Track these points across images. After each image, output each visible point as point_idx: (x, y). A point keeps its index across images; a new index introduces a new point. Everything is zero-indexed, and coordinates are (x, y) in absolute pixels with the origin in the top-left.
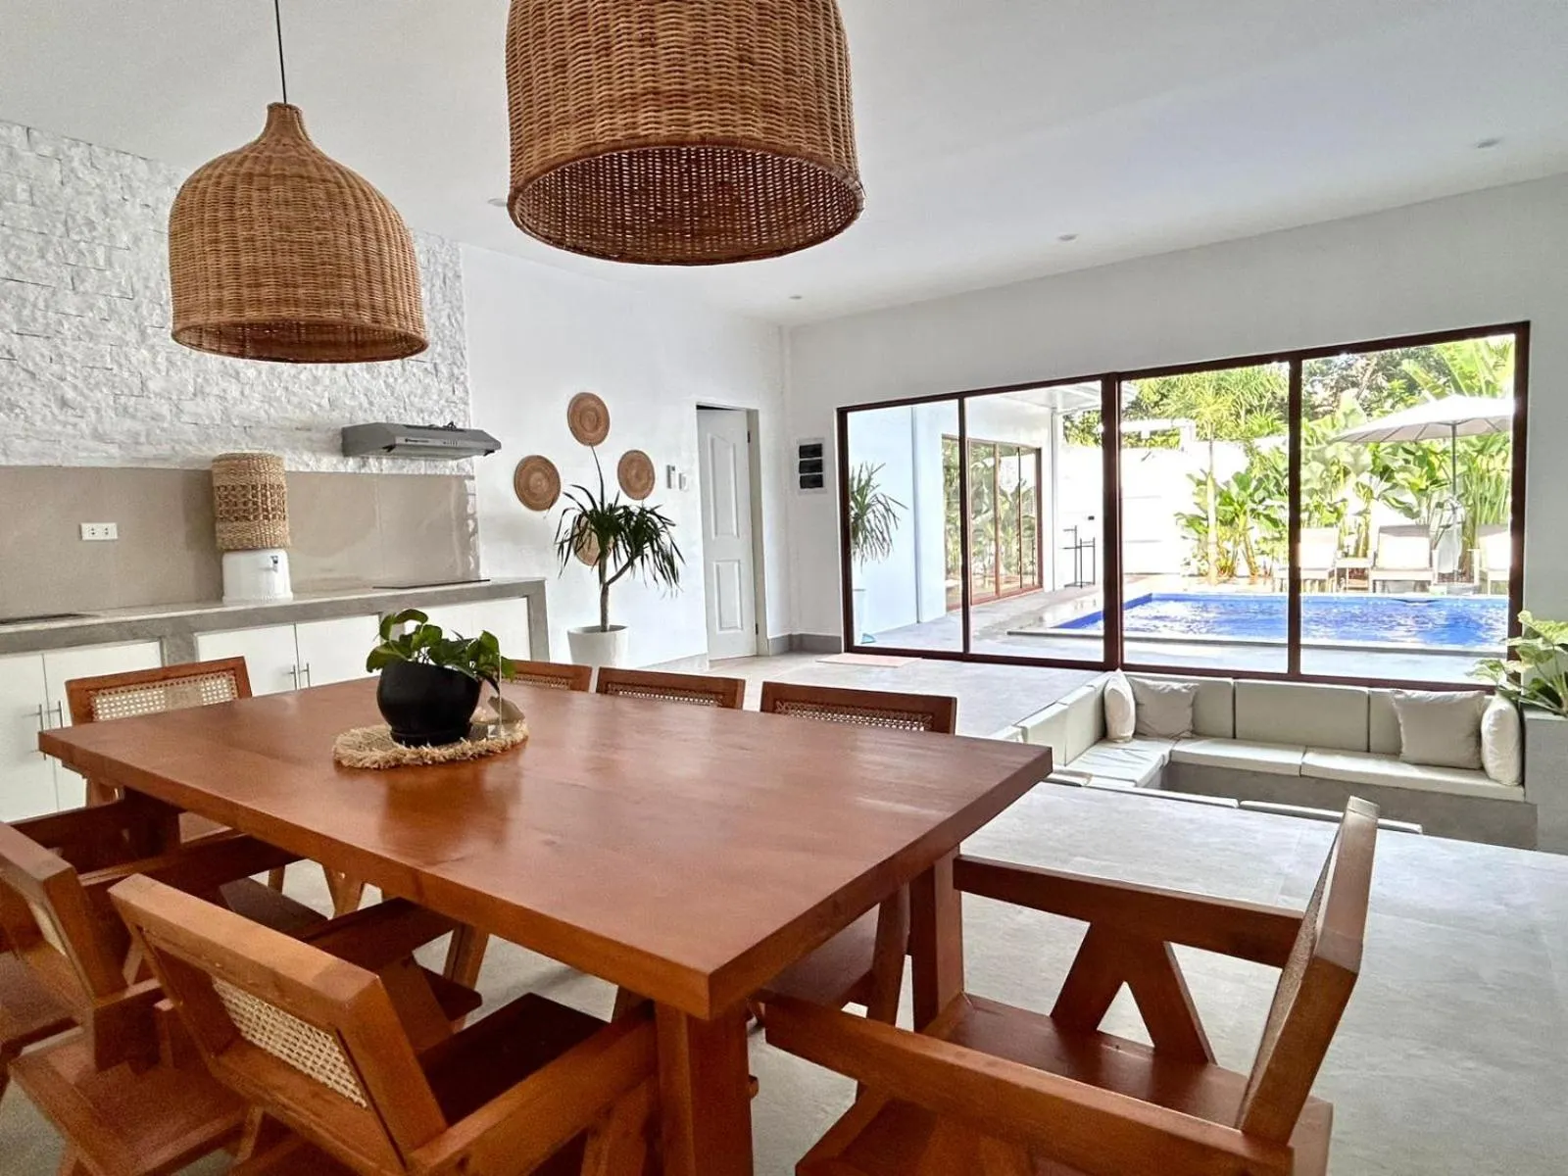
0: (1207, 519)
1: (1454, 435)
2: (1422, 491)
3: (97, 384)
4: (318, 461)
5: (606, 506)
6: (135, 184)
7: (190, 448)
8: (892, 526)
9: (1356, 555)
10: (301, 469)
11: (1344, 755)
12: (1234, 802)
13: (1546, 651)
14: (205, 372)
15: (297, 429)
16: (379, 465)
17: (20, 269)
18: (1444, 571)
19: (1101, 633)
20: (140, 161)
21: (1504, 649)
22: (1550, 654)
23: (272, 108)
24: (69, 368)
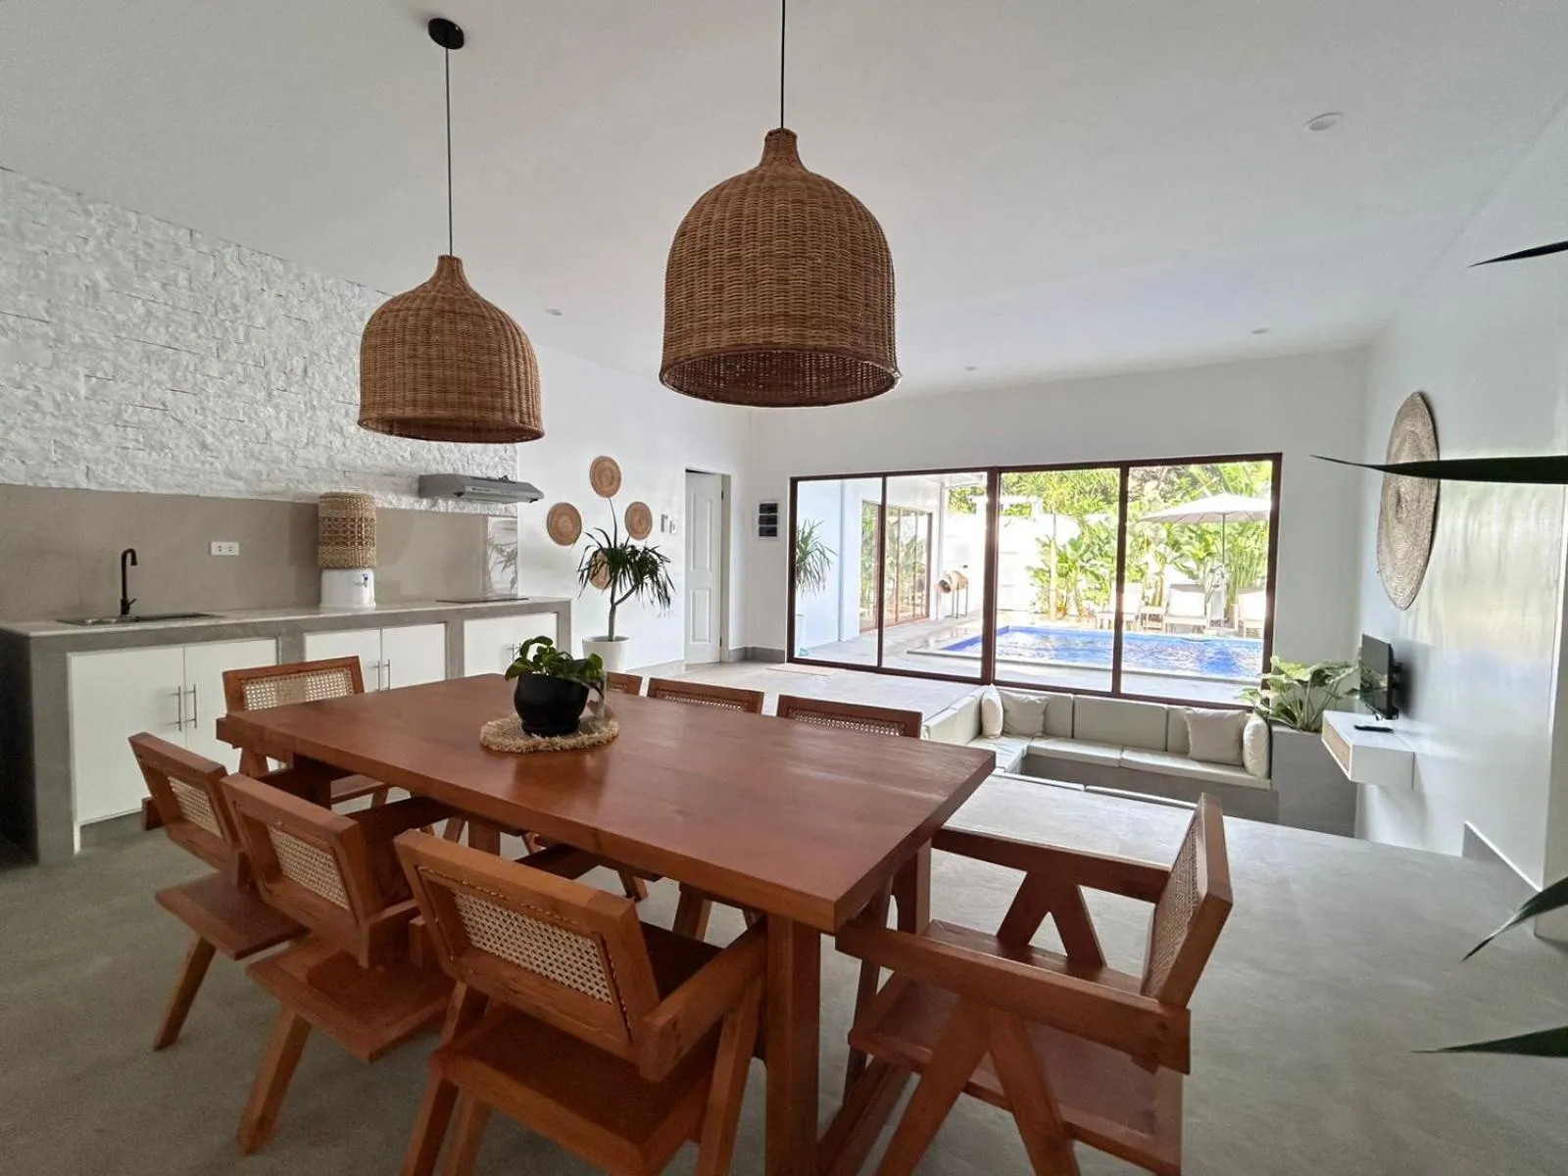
0: (1049, 571)
1: (1224, 522)
2: (1201, 560)
3: (231, 433)
4: (400, 500)
5: (618, 545)
6: (272, 278)
7: (301, 486)
8: (826, 568)
9: (1153, 604)
10: (386, 506)
11: (1149, 753)
12: (1081, 787)
13: (1287, 684)
14: (318, 427)
15: (385, 475)
16: (447, 506)
17: (177, 340)
18: (1214, 619)
19: (980, 655)
20: (277, 261)
21: (1259, 681)
22: (1290, 686)
23: (442, 259)
24: (210, 419)
